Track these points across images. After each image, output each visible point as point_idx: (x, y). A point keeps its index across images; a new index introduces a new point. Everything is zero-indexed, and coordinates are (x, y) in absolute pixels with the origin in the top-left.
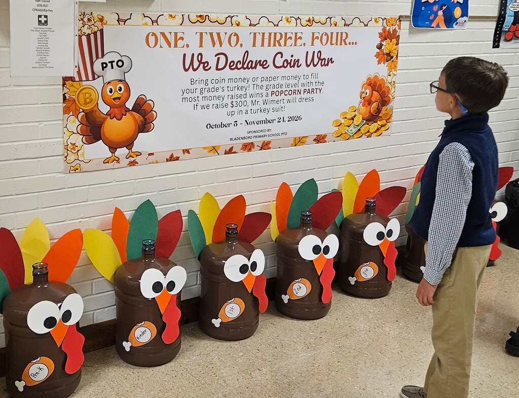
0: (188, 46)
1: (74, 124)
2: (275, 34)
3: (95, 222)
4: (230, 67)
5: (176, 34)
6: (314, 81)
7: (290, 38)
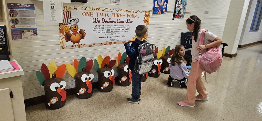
0: (94, 16)
1: (63, 36)
2: (118, 14)
3: (69, 62)
4: (106, 22)
5: (91, 13)
6: (128, 27)
7: (122, 15)
